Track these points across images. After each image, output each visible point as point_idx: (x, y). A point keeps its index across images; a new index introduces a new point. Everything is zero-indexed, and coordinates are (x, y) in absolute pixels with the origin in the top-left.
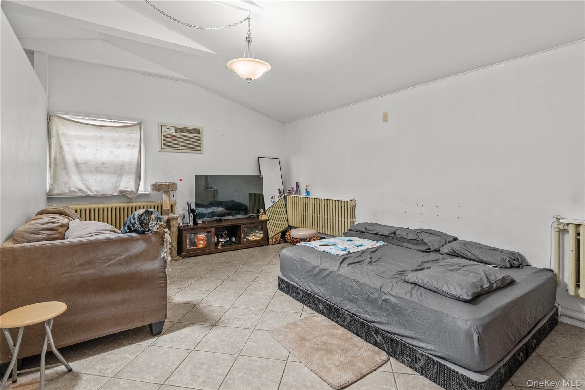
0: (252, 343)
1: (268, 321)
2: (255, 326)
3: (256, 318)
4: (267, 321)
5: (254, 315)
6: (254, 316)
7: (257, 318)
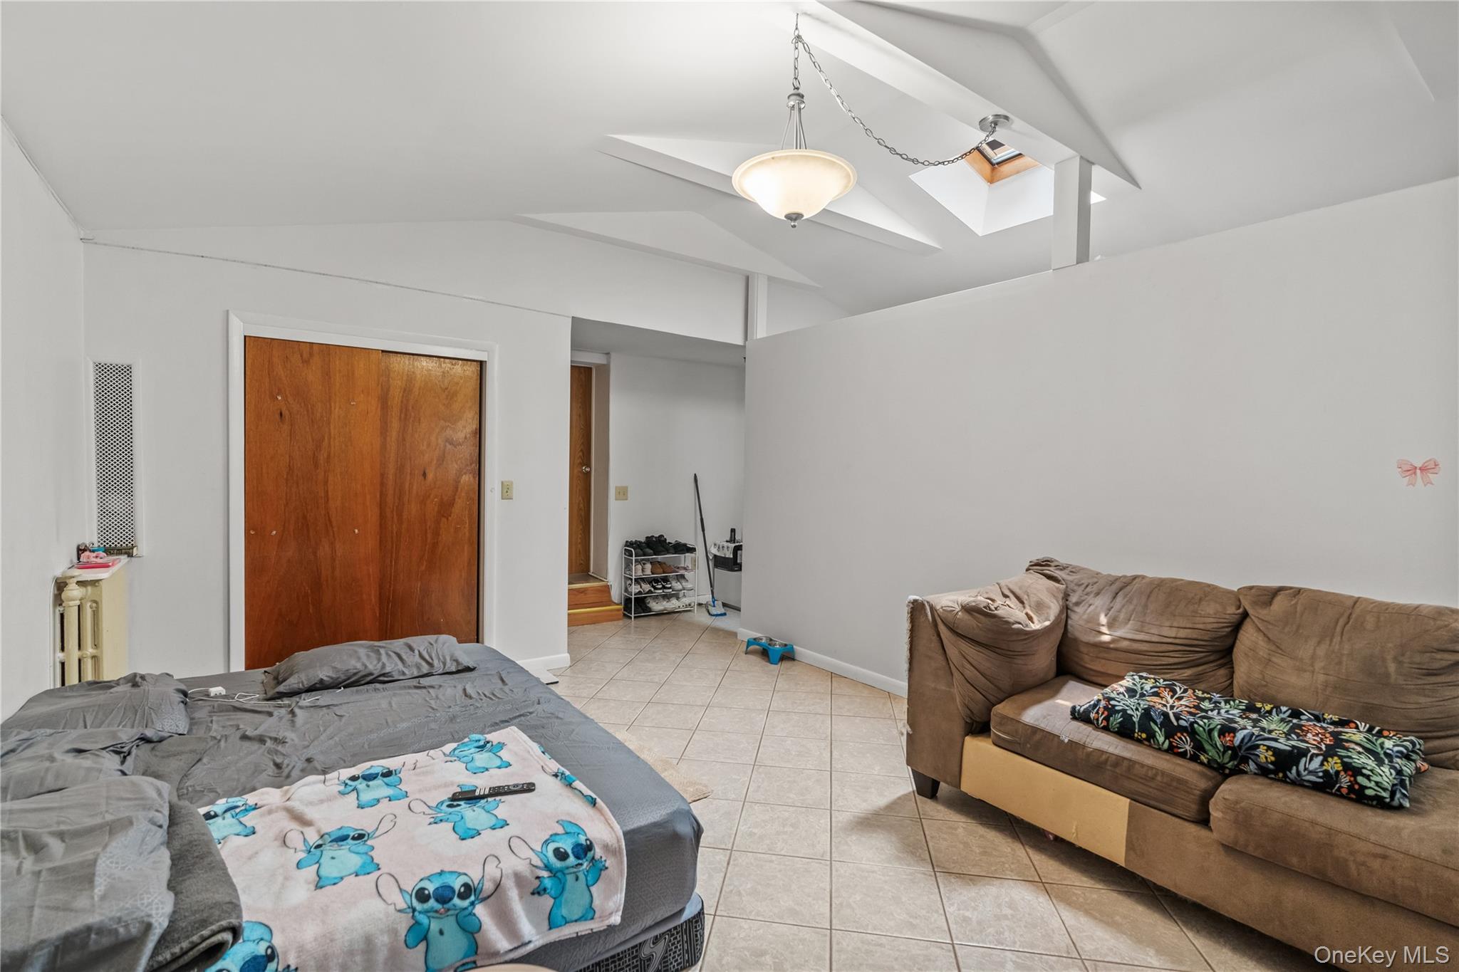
0: (739, 780)
1: (718, 817)
2: (744, 808)
3: (749, 825)
4: (721, 817)
5: (755, 834)
6: (755, 831)
7: (746, 825)
